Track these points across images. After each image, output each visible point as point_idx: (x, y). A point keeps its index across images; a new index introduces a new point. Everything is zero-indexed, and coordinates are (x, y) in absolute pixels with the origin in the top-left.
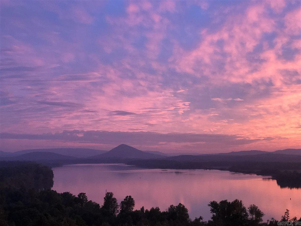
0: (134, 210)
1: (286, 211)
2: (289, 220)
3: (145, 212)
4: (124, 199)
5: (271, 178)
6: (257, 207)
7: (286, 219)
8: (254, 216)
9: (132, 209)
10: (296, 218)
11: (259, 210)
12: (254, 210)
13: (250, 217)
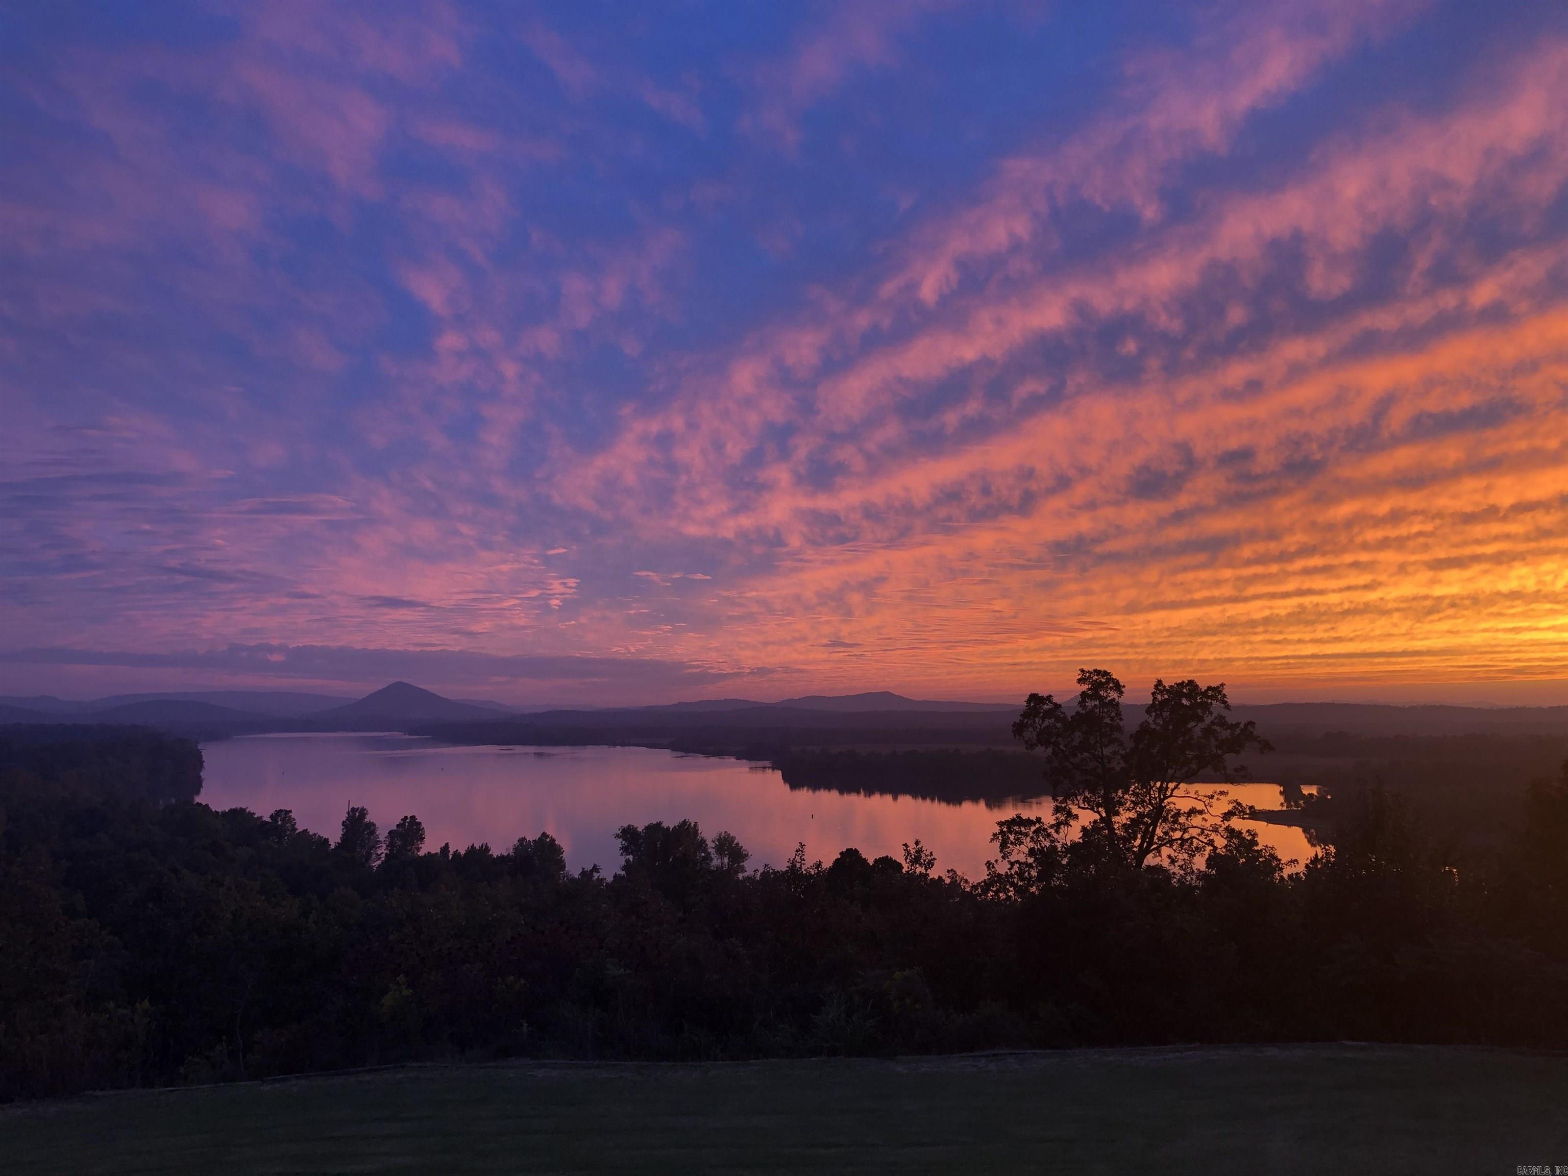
0: (421, 853)
1: (798, 846)
2: (804, 868)
3: (451, 857)
4: (398, 826)
5: (769, 767)
6: (733, 838)
7: (798, 865)
8: (726, 860)
9: (418, 849)
10: (820, 864)
11: (737, 844)
12: (727, 845)
13: (716, 862)
